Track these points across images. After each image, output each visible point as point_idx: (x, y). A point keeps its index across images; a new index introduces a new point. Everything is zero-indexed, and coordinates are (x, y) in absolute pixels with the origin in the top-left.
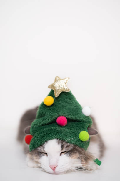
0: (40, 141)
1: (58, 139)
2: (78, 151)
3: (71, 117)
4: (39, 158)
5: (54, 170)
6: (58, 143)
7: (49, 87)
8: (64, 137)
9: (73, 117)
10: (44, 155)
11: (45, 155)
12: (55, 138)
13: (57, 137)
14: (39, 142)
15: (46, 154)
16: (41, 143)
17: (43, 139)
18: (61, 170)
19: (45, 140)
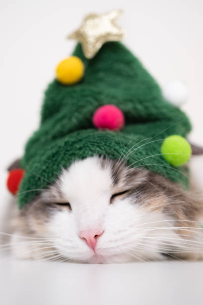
0: (47, 167)
1: (102, 157)
2: (164, 188)
3: (135, 108)
4: (46, 222)
5: (93, 246)
6: (103, 166)
7: (70, 38)
8: (117, 147)
9: (140, 107)
10: (60, 210)
11: (65, 209)
12: (90, 152)
13: (98, 149)
14: (44, 171)
15: (67, 205)
16: (50, 175)
17: (56, 160)
18: (114, 245)
19: (63, 162)
